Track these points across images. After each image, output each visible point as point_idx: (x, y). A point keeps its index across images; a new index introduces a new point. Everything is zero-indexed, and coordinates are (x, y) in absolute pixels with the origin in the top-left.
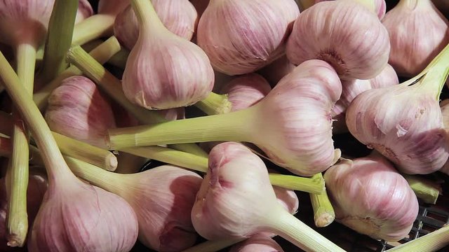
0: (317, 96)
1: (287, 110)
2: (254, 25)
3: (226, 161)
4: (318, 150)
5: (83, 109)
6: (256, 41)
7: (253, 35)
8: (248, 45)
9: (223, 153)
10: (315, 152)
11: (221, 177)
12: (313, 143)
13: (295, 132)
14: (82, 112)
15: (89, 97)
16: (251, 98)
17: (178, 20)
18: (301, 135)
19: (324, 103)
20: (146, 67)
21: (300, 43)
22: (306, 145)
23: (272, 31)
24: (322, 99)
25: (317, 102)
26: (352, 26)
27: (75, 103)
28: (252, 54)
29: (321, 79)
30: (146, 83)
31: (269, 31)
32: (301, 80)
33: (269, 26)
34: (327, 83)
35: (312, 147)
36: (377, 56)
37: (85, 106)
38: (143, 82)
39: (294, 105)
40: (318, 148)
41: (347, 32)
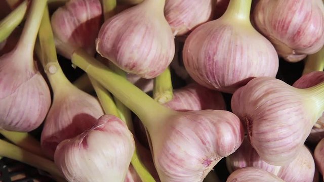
0: (205, 142)
1: (178, 132)
2: (219, 57)
3: (101, 129)
4: (175, 177)
5: (76, 21)
6: (213, 69)
7: (213, 64)
8: (205, 67)
9: (105, 122)
10: (172, 176)
11: (87, 136)
12: (175, 170)
13: (168, 151)
14: (74, 24)
15: (88, 18)
16: (190, 105)
17: (181, 13)
18: (171, 157)
19: (208, 150)
20: (115, 26)
21: (241, 96)
22: (169, 167)
23: (228, 71)
24: (208, 145)
25: (202, 144)
26: (274, 115)
27: (74, 14)
28: (205, 76)
29: (218, 132)
30: (106, 36)
31: (227, 70)
32: (207, 121)
33: (228, 66)
34: (220, 138)
35: (172, 172)
36: (273, 151)
37: (79, 21)
38: (105, 33)
39: (184, 133)
40: (176, 176)
41: (266, 115)
